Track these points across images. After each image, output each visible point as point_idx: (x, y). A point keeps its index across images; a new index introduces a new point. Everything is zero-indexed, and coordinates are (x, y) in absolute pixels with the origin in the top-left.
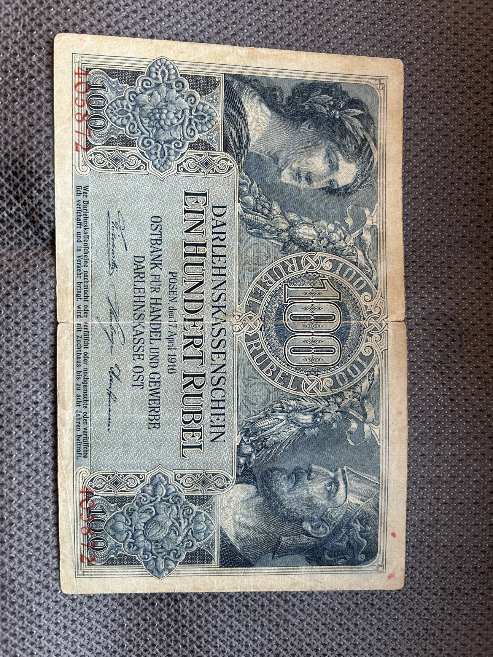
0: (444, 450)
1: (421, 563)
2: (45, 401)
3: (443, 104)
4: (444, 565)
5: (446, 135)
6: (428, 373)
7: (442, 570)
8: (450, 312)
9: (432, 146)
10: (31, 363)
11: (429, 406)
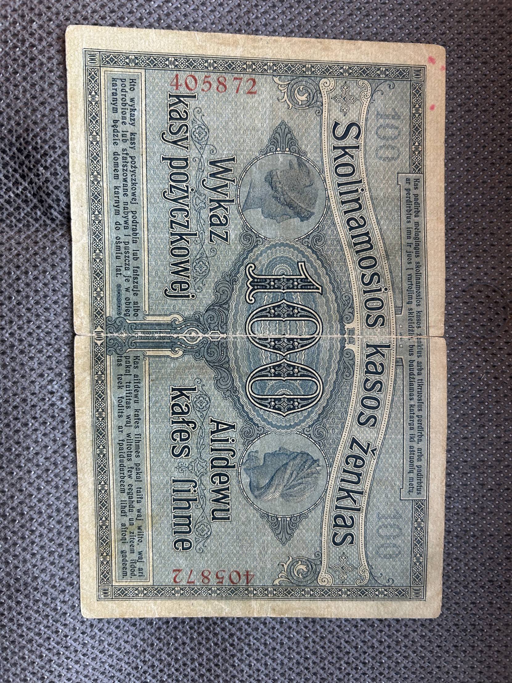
0: (489, 432)
1: (466, 554)
2: (62, 391)
3: (480, 53)
4: (491, 556)
5: (486, 87)
6: (470, 349)
7: (490, 561)
8: (493, 283)
9: (470, 99)
10: (45, 351)
11: (471, 386)
